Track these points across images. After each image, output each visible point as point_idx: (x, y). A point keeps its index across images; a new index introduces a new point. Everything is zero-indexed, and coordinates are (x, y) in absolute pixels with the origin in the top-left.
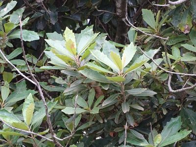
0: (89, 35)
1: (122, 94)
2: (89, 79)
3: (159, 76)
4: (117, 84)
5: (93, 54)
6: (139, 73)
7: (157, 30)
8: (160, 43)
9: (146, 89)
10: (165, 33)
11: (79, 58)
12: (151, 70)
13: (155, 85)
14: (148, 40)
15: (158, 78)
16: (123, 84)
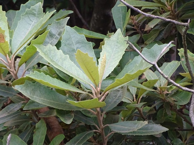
0: (34, 14)
1: (99, 131)
2: (33, 102)
3: (172, 96)
4: (89, 112)
5: (41, 54)
6: (134, 91)
7: (171, 6)
8: (176, 31)
9: (146, 122)
10: (185, 11)
11: (15, 60)
12: (157, 85)
13: (166, 114)
14: (151, 25)
15: (171, 100)
16: (102, 111)
